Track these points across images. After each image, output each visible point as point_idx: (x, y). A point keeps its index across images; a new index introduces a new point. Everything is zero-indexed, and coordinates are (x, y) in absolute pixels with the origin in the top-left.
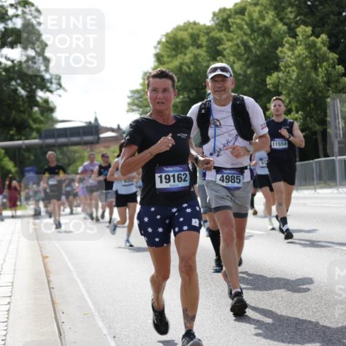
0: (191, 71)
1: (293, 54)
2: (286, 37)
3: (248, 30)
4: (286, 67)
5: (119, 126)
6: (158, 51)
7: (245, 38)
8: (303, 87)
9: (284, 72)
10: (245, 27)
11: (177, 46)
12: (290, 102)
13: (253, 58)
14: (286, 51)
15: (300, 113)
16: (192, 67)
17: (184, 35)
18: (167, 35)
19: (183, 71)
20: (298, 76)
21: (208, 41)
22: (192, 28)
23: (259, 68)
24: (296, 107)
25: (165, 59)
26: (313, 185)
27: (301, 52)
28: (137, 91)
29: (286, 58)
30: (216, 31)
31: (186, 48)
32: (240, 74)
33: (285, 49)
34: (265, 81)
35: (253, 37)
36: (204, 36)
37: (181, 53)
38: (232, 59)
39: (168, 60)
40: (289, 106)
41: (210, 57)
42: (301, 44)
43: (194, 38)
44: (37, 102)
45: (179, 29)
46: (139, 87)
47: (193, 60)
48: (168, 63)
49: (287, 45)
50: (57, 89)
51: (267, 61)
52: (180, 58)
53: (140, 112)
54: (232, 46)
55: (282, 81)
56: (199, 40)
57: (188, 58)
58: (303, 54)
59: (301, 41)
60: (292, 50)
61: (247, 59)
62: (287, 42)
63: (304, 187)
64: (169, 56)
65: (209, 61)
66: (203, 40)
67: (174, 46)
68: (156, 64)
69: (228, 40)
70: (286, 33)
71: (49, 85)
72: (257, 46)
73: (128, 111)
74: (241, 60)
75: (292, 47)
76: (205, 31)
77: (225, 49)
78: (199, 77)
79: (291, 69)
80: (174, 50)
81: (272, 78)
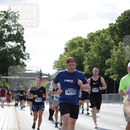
0: (78, 55)
1: (116, 52)
2: (114, 46)
3: (101, 42)
4: (113, 57)
5: (49, 74)
6: (66, 47)
7: (99, 44)
8: (119, 65)
9: (112, 59)
10: (99, 40)
11: (74, 46)
12: (113, 70)
13: (101, 53)
14: (114, 51)
15: (117, 75)
16: (78, 54)
17: (76, 42)
18: (70, 41)
19: (75, 55)
20: (117, 61)
21: (85, 44)
22: (80, 39)
23: (103, 56)
24: (116, 72)
25: (69, 50)
26: (120, 102)
27: (119, 52)
28: (57, 61)
29: (114, 54)
30: (89, 41)
31: (77, 46)
32: (96, 58)
33: (113, 50)
34: (105, 62)
35: (102, 45)
36: (84, 43)
37: (74, 48)
38: (93, 52)
39: (70, 50)
40: (113, 72)
41: (85, 51)
42: (119, 49)
43: (80, 43)
44: (20, 63)
45: (74, 39)
46: (58, 60)
47: (79, 51)
48: (70, 51)
49: (114, 49)
50: (28, 59)
51: (106, 54)
52: (74, 50)
53: (57, 70)
54: (94, 47)
55: (111, 62)
56: (82, 44)
57: (77, 50)
58: (120, 52)
59: (120, 47)
60: (116, 51)
61: (99, 53)
62: (114, 48)
63: (116, 103)
64: (70, 49)
65: (85, 52)
66: (83, 44)
67: (72, 45)
68: (65, 52)
69: (93, 45)
70: (114, 44)
71: (25, 57)
72: (103, 48)
73: (53, 69)
74: (97, 53)
75: (116, 50)
76: (84, 41)
77: (91, 48)
78: (81, 58)
79: (115, 58)
80: (72, 47)
81: (108, 61)
